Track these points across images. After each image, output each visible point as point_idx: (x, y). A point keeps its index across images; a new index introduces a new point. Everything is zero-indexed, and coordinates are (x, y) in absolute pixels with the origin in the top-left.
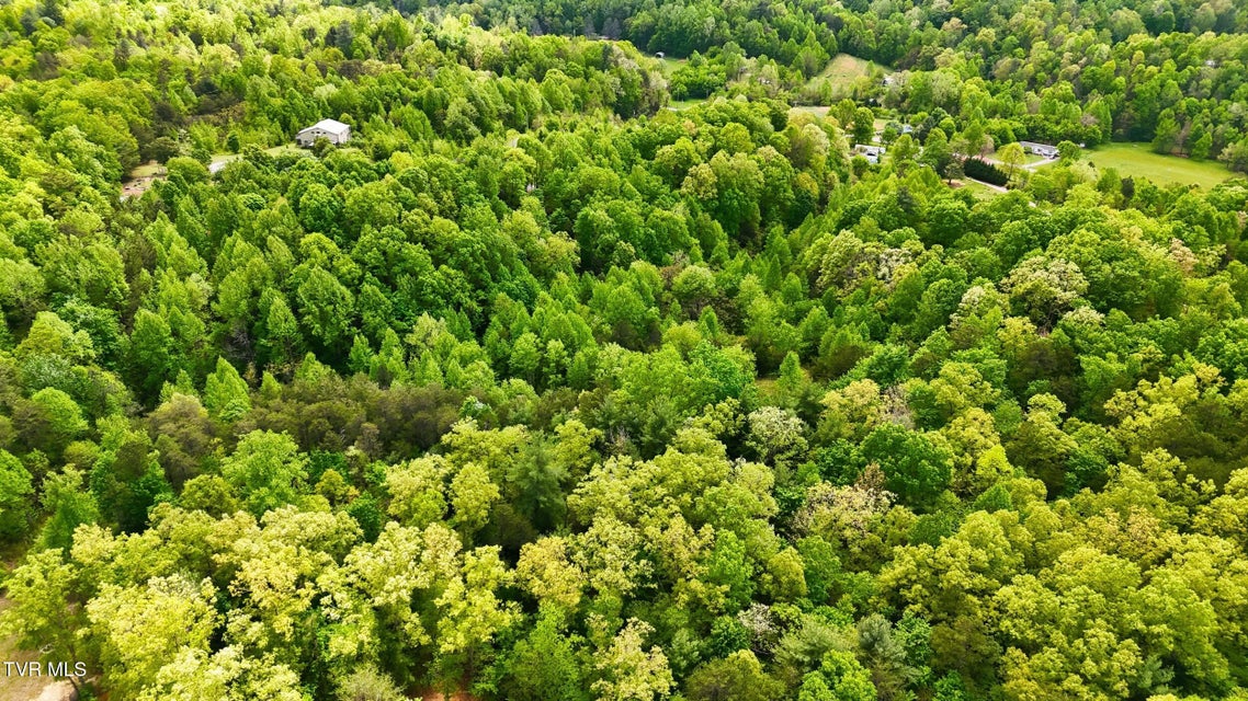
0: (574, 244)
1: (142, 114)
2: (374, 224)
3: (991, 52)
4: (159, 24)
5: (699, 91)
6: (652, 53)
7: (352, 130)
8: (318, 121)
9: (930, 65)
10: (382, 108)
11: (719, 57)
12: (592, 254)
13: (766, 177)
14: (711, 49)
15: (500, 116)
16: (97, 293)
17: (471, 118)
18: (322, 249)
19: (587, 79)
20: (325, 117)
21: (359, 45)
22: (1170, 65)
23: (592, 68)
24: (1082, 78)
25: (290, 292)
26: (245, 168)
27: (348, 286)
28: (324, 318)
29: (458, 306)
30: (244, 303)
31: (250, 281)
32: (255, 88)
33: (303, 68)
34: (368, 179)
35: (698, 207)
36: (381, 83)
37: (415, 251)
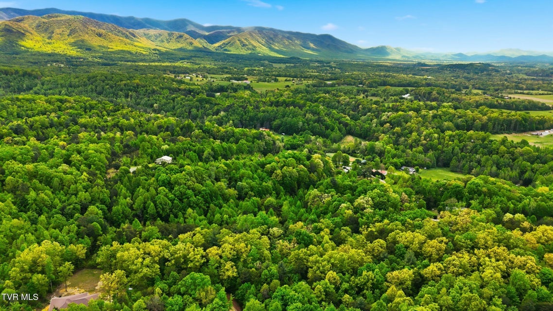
0: (236, 192)
1: (109, 154)
2: (178, 185)
3: (399, 136)
4: (109, 124)
5: (293, 147)
6: (281, 134)
7: (173, 159)
8: (162, 156)
9: (377, 139)
10: (183, 152)
11: (303, 135)
12: (241, 195)
13: (299, 175)
14: (300, 133)
15: (221, 155)
16: (103, 202)
17: (212, 156)
18: (164, 191)
19: (253, 143)
20: (165, 155)
21: (176, 131)
22: (456, 141)
23: (255, 139)
24: (427, 145)
25: (155, 202)
26: (142, 170)
27: (170, 200)
28: (163, 209)
29: (200, 207)
30: (142, 205)
31: (144, 199)
32: (143, 146)
33: (158, 139)
34: (177, 173)
35: (276, 183)
36: (183, 144)
37: (190, 192)
